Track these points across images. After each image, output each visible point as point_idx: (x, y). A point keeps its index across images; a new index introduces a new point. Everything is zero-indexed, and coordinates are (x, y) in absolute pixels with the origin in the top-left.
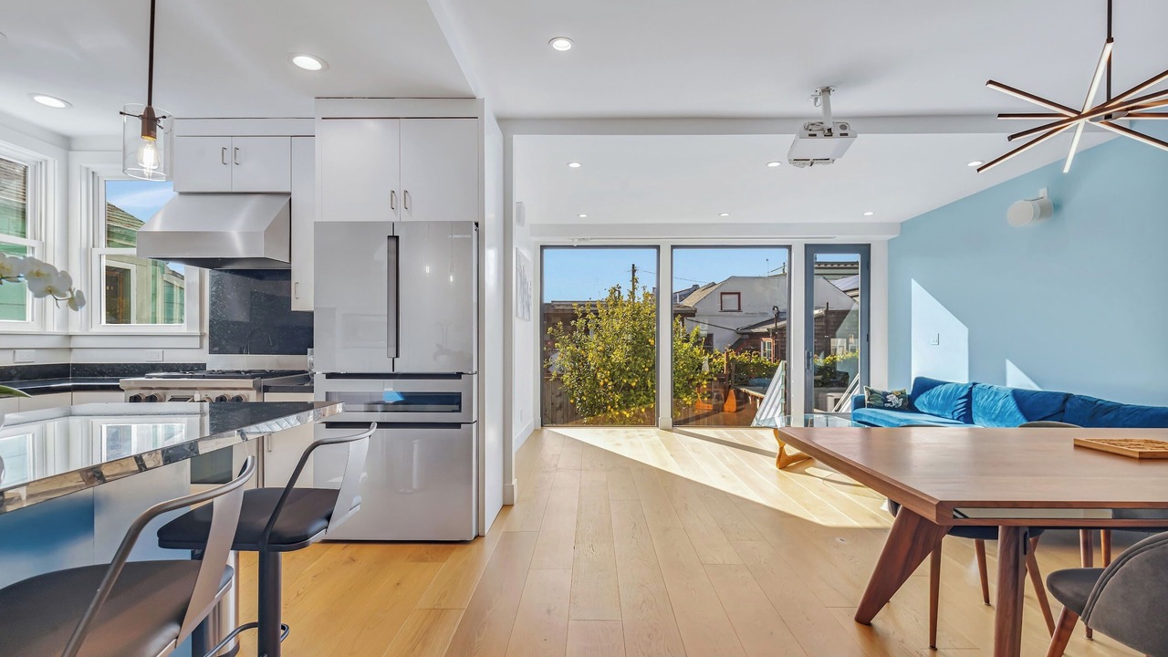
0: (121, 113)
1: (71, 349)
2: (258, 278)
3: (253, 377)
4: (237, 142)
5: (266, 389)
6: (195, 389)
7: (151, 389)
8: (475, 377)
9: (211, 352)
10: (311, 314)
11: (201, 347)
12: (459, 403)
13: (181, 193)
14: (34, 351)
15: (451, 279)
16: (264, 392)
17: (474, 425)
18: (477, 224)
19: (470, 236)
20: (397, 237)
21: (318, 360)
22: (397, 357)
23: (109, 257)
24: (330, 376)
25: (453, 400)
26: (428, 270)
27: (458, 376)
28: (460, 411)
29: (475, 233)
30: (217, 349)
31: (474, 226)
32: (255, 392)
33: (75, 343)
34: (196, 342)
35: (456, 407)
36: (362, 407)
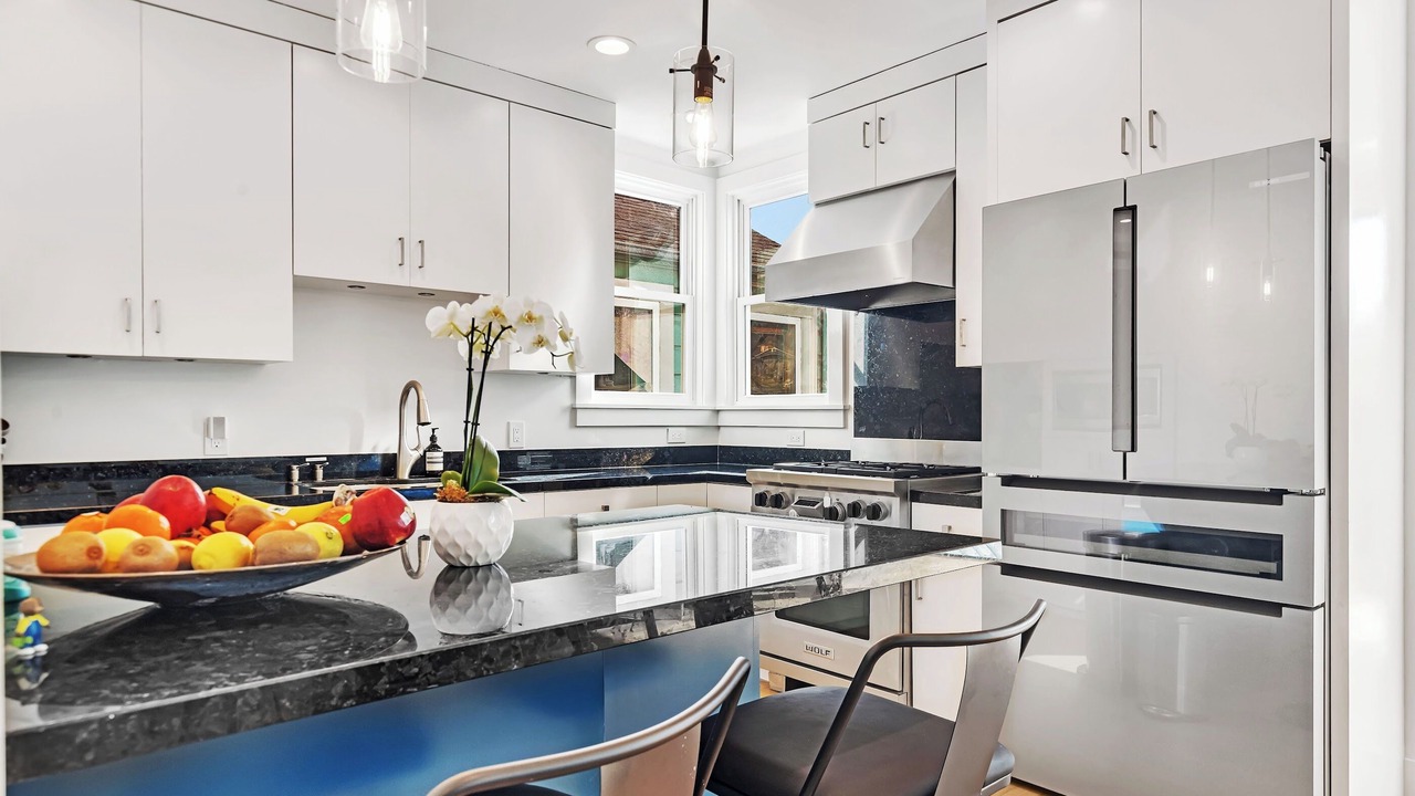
0: (671, 71)
1: (719, 427)
2: (914, 319)
3: (896, 476)
4: (883, 109)
5: (915, 496)
6: (825, 489)
7: (779, 485)
8: (1320, 503)
9: (857, 434)
10: (978, 370)
11: (845, 427)
12: (1279, 558)
13: (818, 205)
14: (684, 429)
15: (1267, 289)
16: (912, 501)
17: (1318, 615)
18: (1327, 146)
19: (1306, 175)
20: (1134, 209)
21: (990, 454)
22: (1133, 449)
23: (755, 308)
24: (1009, 481)
25: (1264, 550)
26: (1210, 274)
27: (1275, 496)
28: (1278, 576)
29: (1320, 166)
30: (863, 429)
31: (1318, 151)
32: (898, 499)
33: (724, 419)
34: (838, 419)
35: (1272, 567)
36: (1082, 545)
